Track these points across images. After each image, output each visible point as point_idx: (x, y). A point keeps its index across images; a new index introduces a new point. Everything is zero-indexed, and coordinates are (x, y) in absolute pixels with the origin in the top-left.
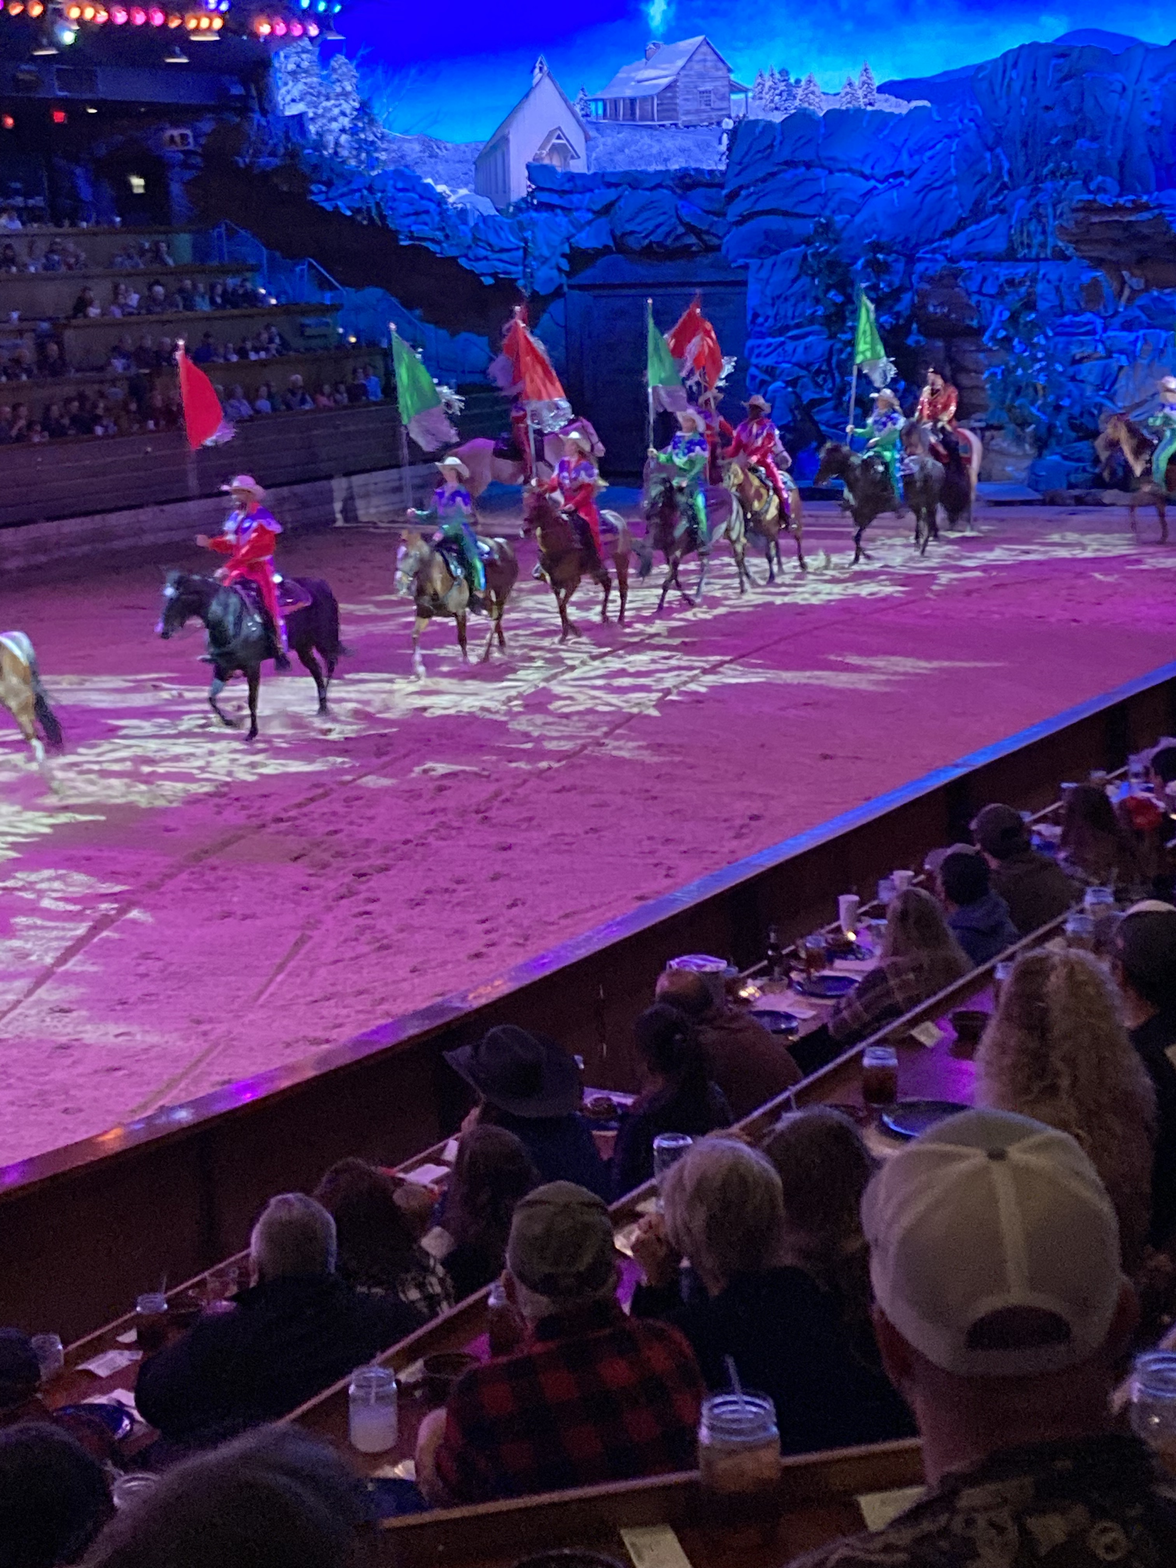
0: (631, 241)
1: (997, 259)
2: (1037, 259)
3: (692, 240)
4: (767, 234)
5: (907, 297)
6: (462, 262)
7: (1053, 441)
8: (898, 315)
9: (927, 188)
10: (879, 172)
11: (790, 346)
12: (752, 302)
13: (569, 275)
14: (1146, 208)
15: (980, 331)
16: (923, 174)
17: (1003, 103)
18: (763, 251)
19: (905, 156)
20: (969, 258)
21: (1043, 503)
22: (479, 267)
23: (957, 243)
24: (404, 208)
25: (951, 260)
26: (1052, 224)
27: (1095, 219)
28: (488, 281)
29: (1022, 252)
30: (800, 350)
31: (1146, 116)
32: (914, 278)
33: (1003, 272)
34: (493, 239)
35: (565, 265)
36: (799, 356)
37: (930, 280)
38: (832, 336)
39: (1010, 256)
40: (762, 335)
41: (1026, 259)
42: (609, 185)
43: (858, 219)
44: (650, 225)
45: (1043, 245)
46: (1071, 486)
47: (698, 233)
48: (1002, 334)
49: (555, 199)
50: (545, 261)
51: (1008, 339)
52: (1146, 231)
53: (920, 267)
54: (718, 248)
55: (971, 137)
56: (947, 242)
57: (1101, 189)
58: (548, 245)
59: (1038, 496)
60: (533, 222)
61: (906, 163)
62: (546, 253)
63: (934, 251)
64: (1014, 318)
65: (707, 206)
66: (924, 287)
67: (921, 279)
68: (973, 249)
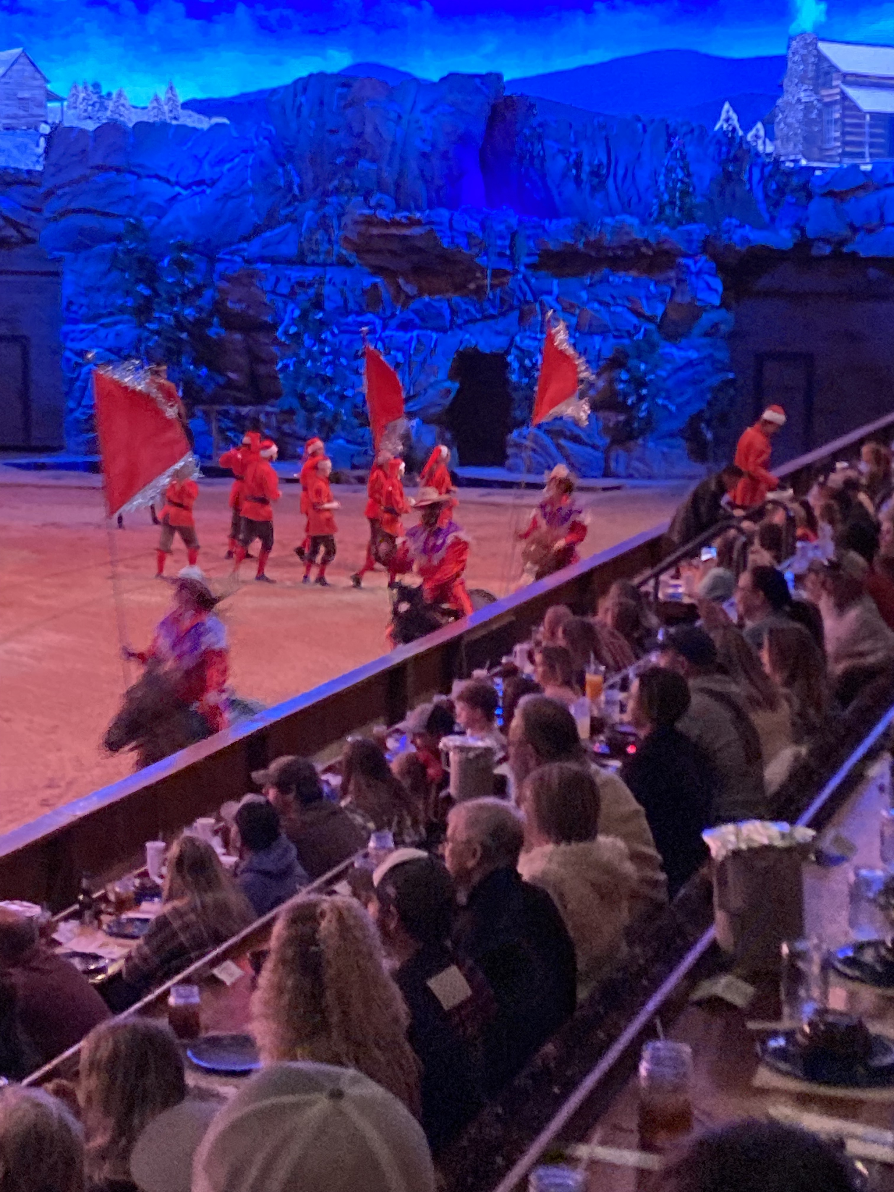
1: (289, 262)
2: (324, 265)
3: (10, 232)
4: (81, 232)
5: (208, 293)
7: (338, 428)
8: (200, 309)
9: (227, 197)
10: (183, 180)
11: (102, 333)
12: (68, 291)
14: (418, 223)
15: (274, 327)
16: (220, 185)
17: (294, 125)
18: (77, 247)
19: (206, 167)
20: (262, 259)
23: (253, 248)
25: (248, 261)
26: (336, 234)
27: (375, 231)
29: (311, 258)
30: (111, 336)
31: (418, 143)
32: (215, 276)
33: (295, 274)
36: (111, 342)
37: (230, 280)
38: (141, 326)
39: (301, 261)
40: (76, 322)
41: (314, 264)
43: (165, 221)
45: (328, 253)
46: (354, 467)
47: (15, 225)
48: (292, 330)
51: (297, 335)
52: (420, 244)
53: (219, 267)
54: (35, 241)
55: (265, 153)
56: (244, 245)
57: (379, 206)
61: (207, 172)
63: (232, 253)
64: (304, 315)
65: (25, 202)
66: (223, 285)
67: (222, 278)
68: (266, 252)
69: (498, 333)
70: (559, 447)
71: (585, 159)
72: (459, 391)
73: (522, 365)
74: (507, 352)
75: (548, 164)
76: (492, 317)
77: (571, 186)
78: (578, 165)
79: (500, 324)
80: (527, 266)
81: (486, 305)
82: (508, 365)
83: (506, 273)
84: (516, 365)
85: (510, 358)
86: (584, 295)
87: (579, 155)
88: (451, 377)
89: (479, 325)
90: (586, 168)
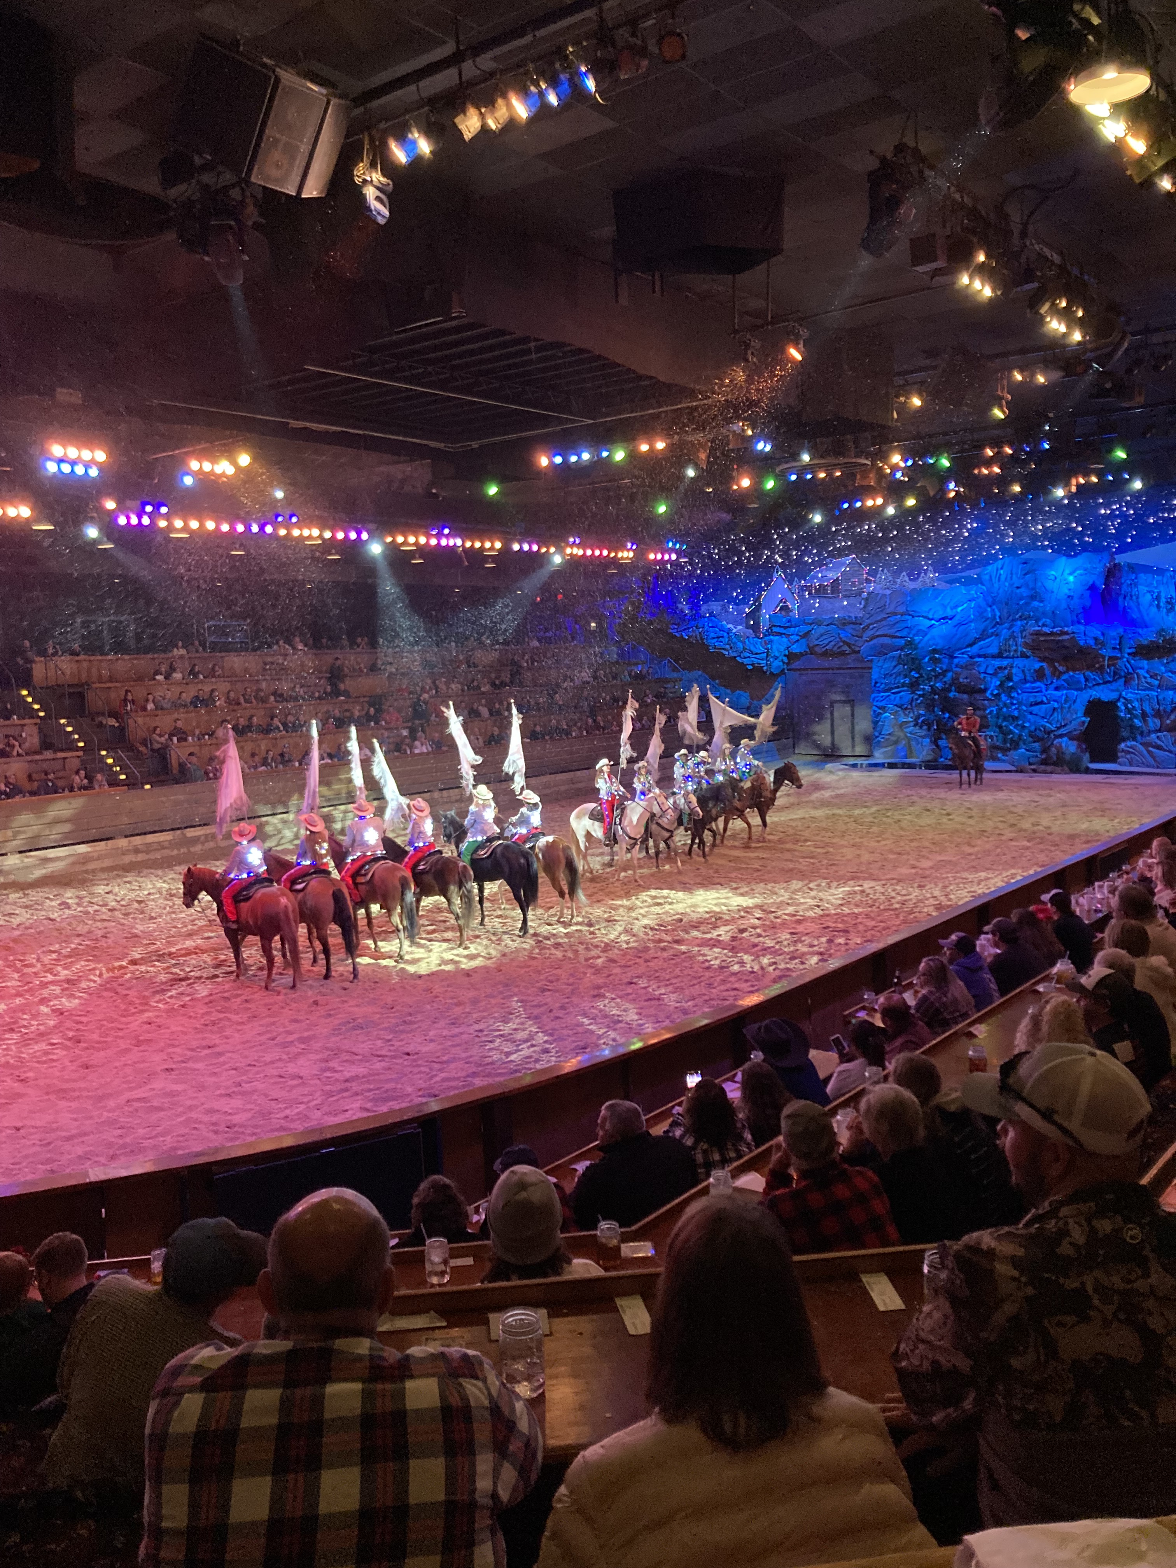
0: (817, 649)
1: (994, 657)
2: (1013, 657)
3: (846, 648)
4: (882, 645)
5: (949, 675)
6: (738, 659)
7: (1021, 743)
8: (945, 683)
9: (960, 624)
10: (937, 617)
11: (893, 696)
12: (875, 676)
13: (788, 664)
14: (1066, 633)
15: (985, 690)
16: (956, 618)
17: (996, 585)
18: (880, 654)
19: (948, 609)
20: (979, 656)
21: (1017, 771)
22: (746, 661)
23: (974, 650)
24: (712, 635)
25: (971, 657)
26: (1020, 640)
27: (1042, 639)
28: (750, 667)
29: (1005, 655)
30: (898, 698)
31: (1066, 591)
32: (953, 665)
33: (997, 663)
34: (753, 649)
35: (786, 660)
36: (897, 701)
37: (961, 667)
38: (913, 692)
39: (1000, 655)
40: (879, 692)
41: (1007, 657)
42: (807, 624)
43: (926, 638)
44: (826, 642)
45: (1016, 651)
46: (1030, 764)
47: (849, 645)
48: (995, 692)
49: (782, 630)
50: (776, 658)
51: (998, 695)
52: (1067, 644)
53: (956, 661)
54: (858, 652)
55: (980, 600)
56: (969, 649)
57: (1044, 625)
58: (779, 651)
59: (1014, 768)
60: (771, 641)
61: (949, 612)
62: (777, 654)
63: (962, 653)
64: (1002, 684)
65: (854, 633)
66: (958, 669)
67: (957, 666)
68: (982, 652)
69: (1113, 691)
70: (1149, 752)
71: (1163, 595)
72: (1089, 722)
73: (1127, 708)
74: (1118, 700)
75: (1141, 600)
76: (1109, 682)
77: (1154, 610)
78: (1158, 598)
79: (1114, 686)
80: (1129, 654)
81: (1106, 675)
82: (1118, 707)
83: (1116, 658)
84: (1123, 708)
85: (1119, 704)
86: (1163, 668)
87: (1159, 593)
88: (1085, 715)
89: (1101, 687)
90: (1163, 600)
